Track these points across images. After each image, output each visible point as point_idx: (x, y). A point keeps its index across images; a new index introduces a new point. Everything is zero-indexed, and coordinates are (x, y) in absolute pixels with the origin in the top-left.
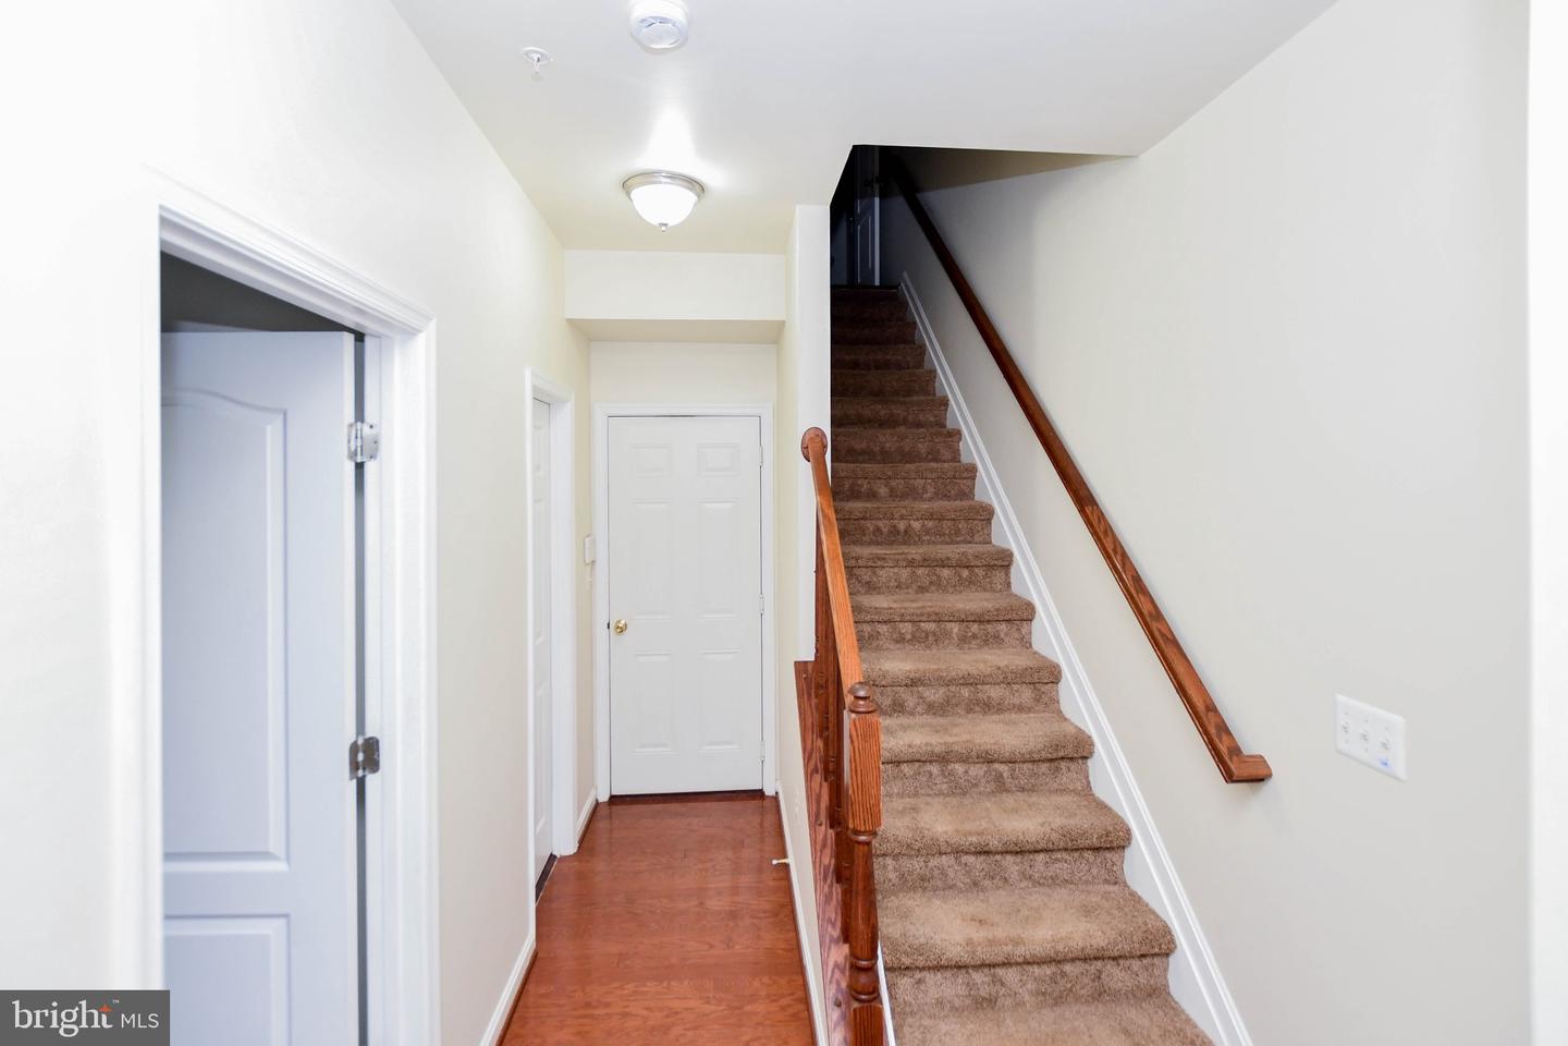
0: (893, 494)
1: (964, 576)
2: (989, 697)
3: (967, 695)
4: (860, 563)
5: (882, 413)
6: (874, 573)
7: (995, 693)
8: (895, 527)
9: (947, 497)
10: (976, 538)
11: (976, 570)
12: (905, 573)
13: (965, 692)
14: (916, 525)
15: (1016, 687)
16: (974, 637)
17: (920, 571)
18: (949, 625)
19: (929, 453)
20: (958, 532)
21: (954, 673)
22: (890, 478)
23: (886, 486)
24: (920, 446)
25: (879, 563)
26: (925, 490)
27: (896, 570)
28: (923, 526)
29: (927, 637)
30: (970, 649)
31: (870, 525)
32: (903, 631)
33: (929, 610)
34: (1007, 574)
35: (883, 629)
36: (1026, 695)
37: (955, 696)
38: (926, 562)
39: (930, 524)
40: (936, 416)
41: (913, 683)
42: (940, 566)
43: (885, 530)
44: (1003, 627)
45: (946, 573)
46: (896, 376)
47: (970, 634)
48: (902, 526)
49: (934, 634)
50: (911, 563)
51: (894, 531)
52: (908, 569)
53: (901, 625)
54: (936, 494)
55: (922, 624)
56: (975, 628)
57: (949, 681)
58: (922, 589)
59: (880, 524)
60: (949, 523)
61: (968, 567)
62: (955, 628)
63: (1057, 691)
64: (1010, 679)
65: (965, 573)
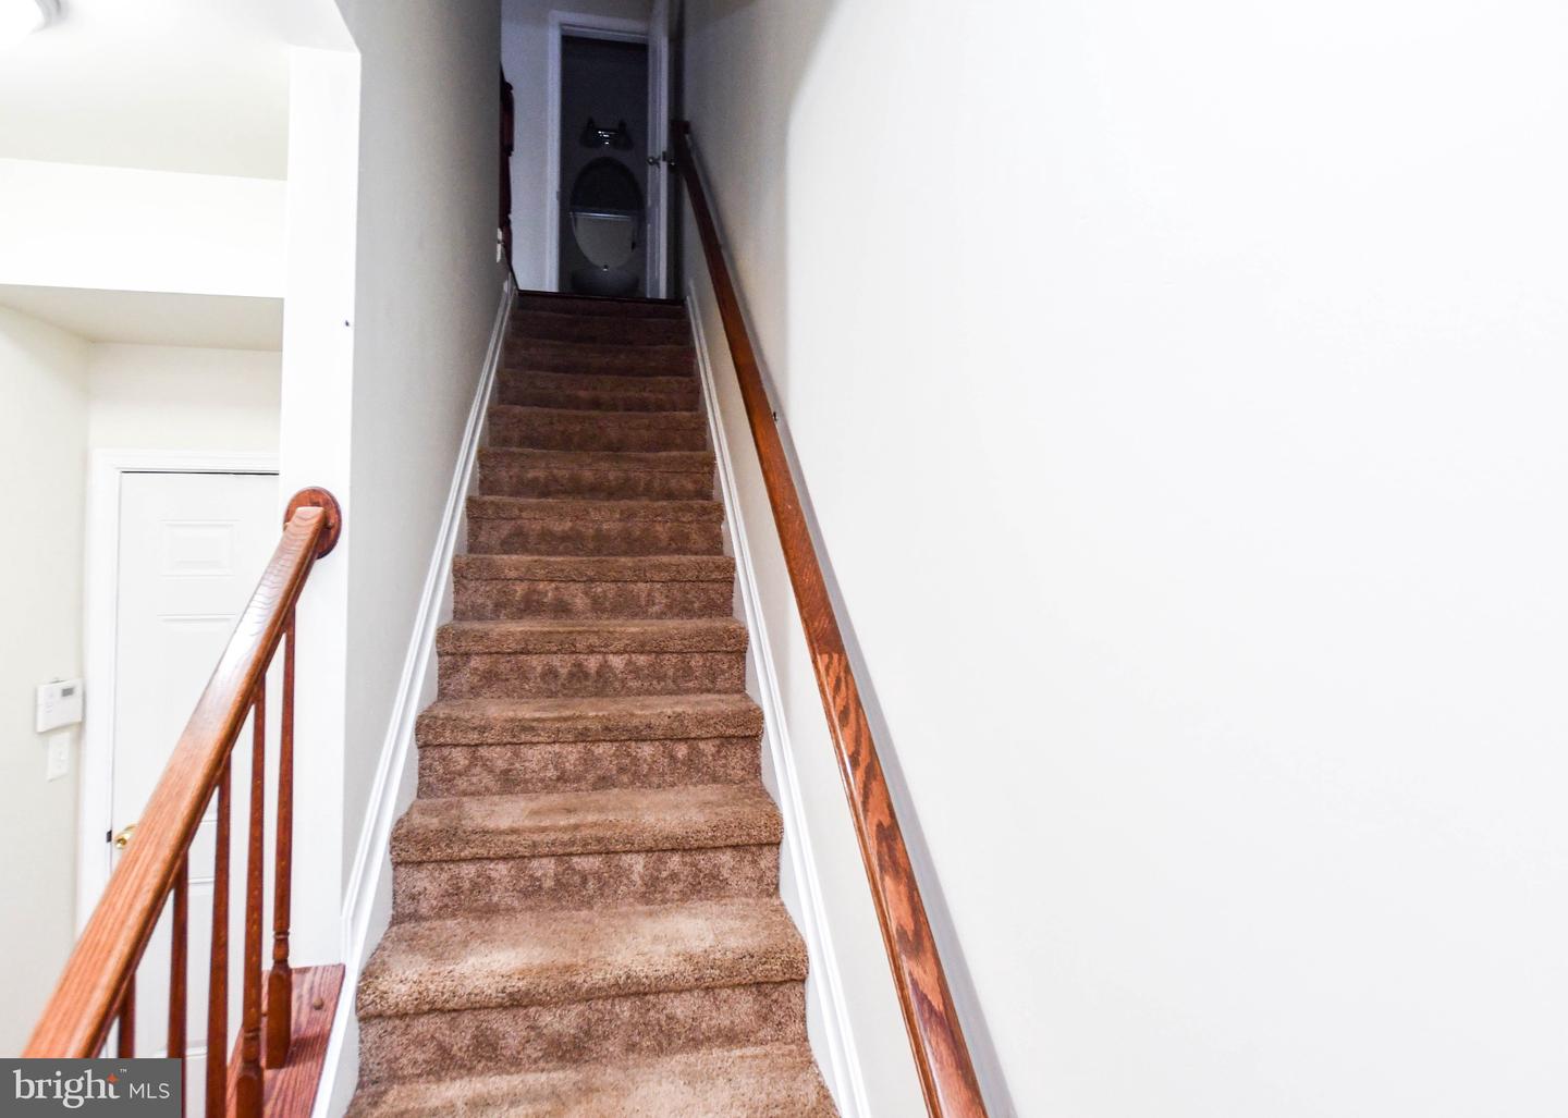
0: (597, 606)
1: (680, 755)
2: (670, 1018)
3: (627, 1014)
4: (489, 737)
5: (611, 475)
6: (516, 754)
7: (681, 1007)
8: (579, 665)
9: (687, 611)
10: (720, 684)
11: (702, 745)
12: (572, 754)
13: (625, 1010)
14: (617, 662)
15: (725, 993)
16: (674, 877)
17: (599, 749)
18: (627, 859)
19: (671, 539)
20: (687, 672)
21: (598, 976)
22: (592, 580)
23: (586, 594)
24: (659, 528)
25: (523, 738)
26: (651, 601)
27: (557, 748)
28: (629, 662)
29: (584, 881)
30: (664, 901)
31: (536, 663)
32: (539, 874)
33: (586, 832)
34: (756, 751)
35: (501, 870)
36: (744, 1006)
37: (601, 1020)
38: (612, 732)
39: (642, 660)
40: (695, 482)
41: (515, 1002)
42: (636, 741)
43: (564, 671)
44: (726, 858)
45: (647, 750)
46: (646, 421)
47: (664, 874)
48: (592, 663)
49: (598, 876)
50: (583, 737)
51: (579, 673)
52: (580, 746)
53: (535, 863)
54: (670, 607)
55: (575, 859)
56: (675, 862)
57: (589, 991)
58: (604, 783)
59: (556, 661)
60: (674, 659)
61: (686, 740)
62: (638, 864)
63: (803, 995)
64: (709, 981)
65: (682, 751)
